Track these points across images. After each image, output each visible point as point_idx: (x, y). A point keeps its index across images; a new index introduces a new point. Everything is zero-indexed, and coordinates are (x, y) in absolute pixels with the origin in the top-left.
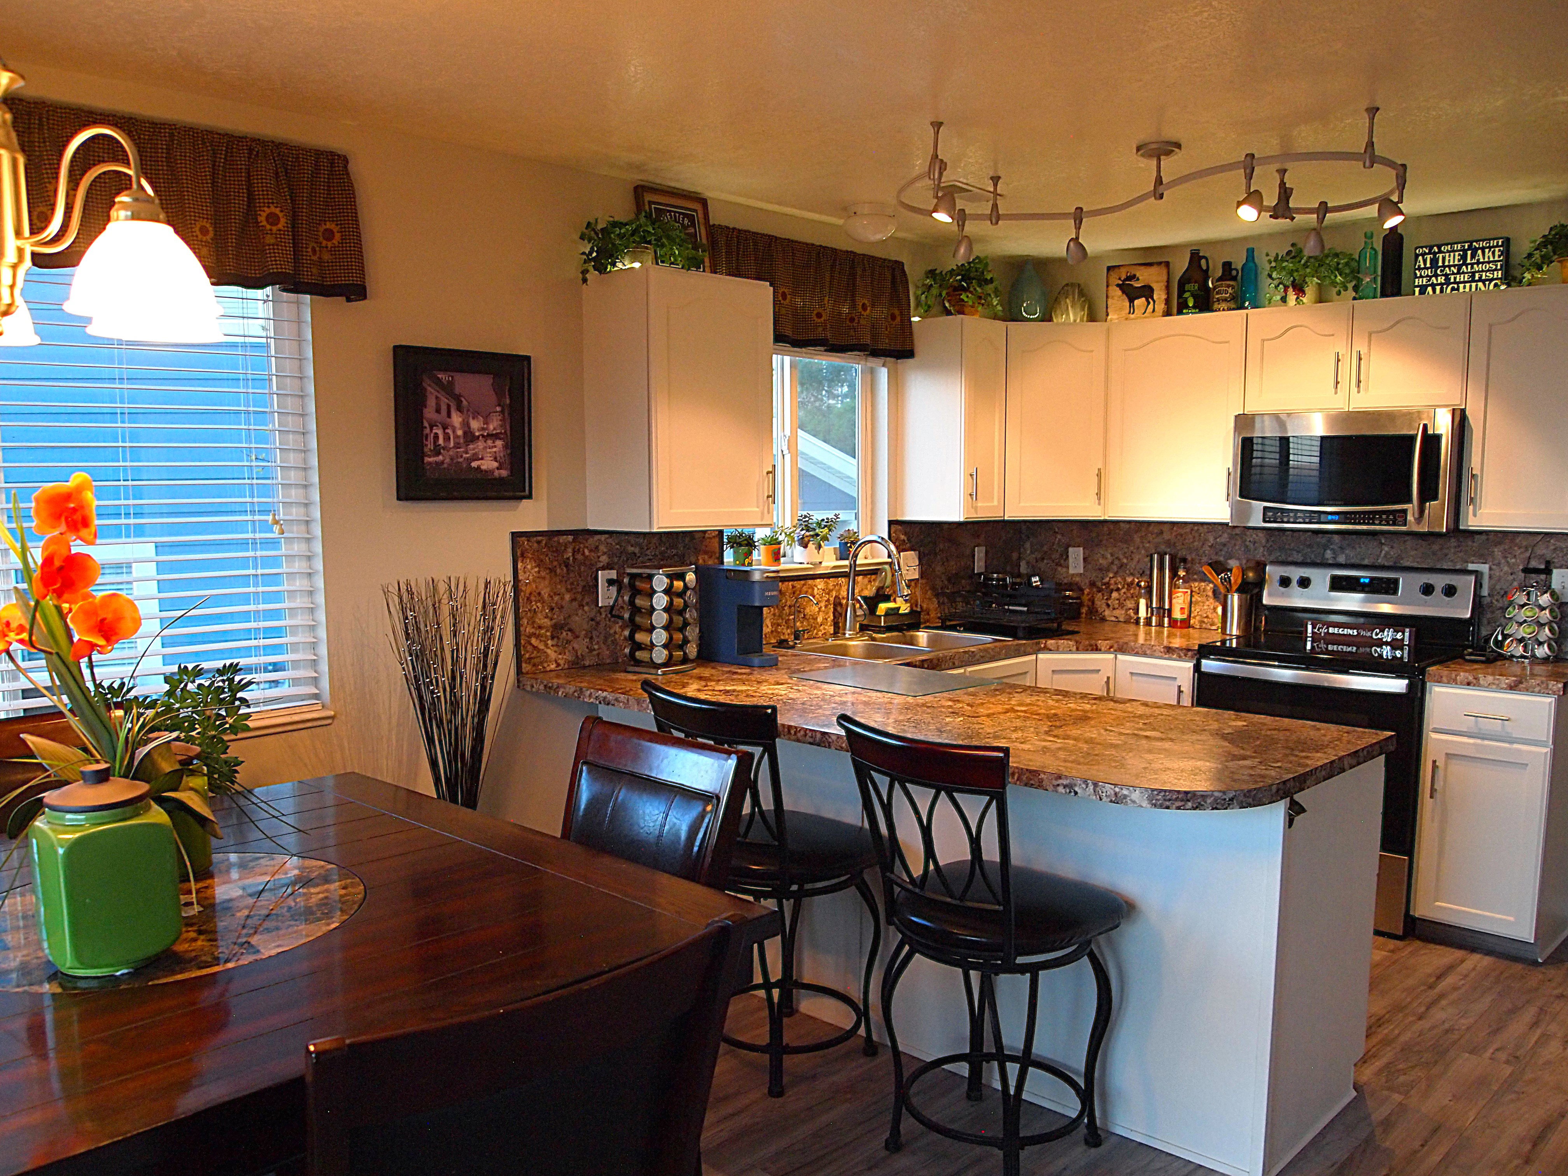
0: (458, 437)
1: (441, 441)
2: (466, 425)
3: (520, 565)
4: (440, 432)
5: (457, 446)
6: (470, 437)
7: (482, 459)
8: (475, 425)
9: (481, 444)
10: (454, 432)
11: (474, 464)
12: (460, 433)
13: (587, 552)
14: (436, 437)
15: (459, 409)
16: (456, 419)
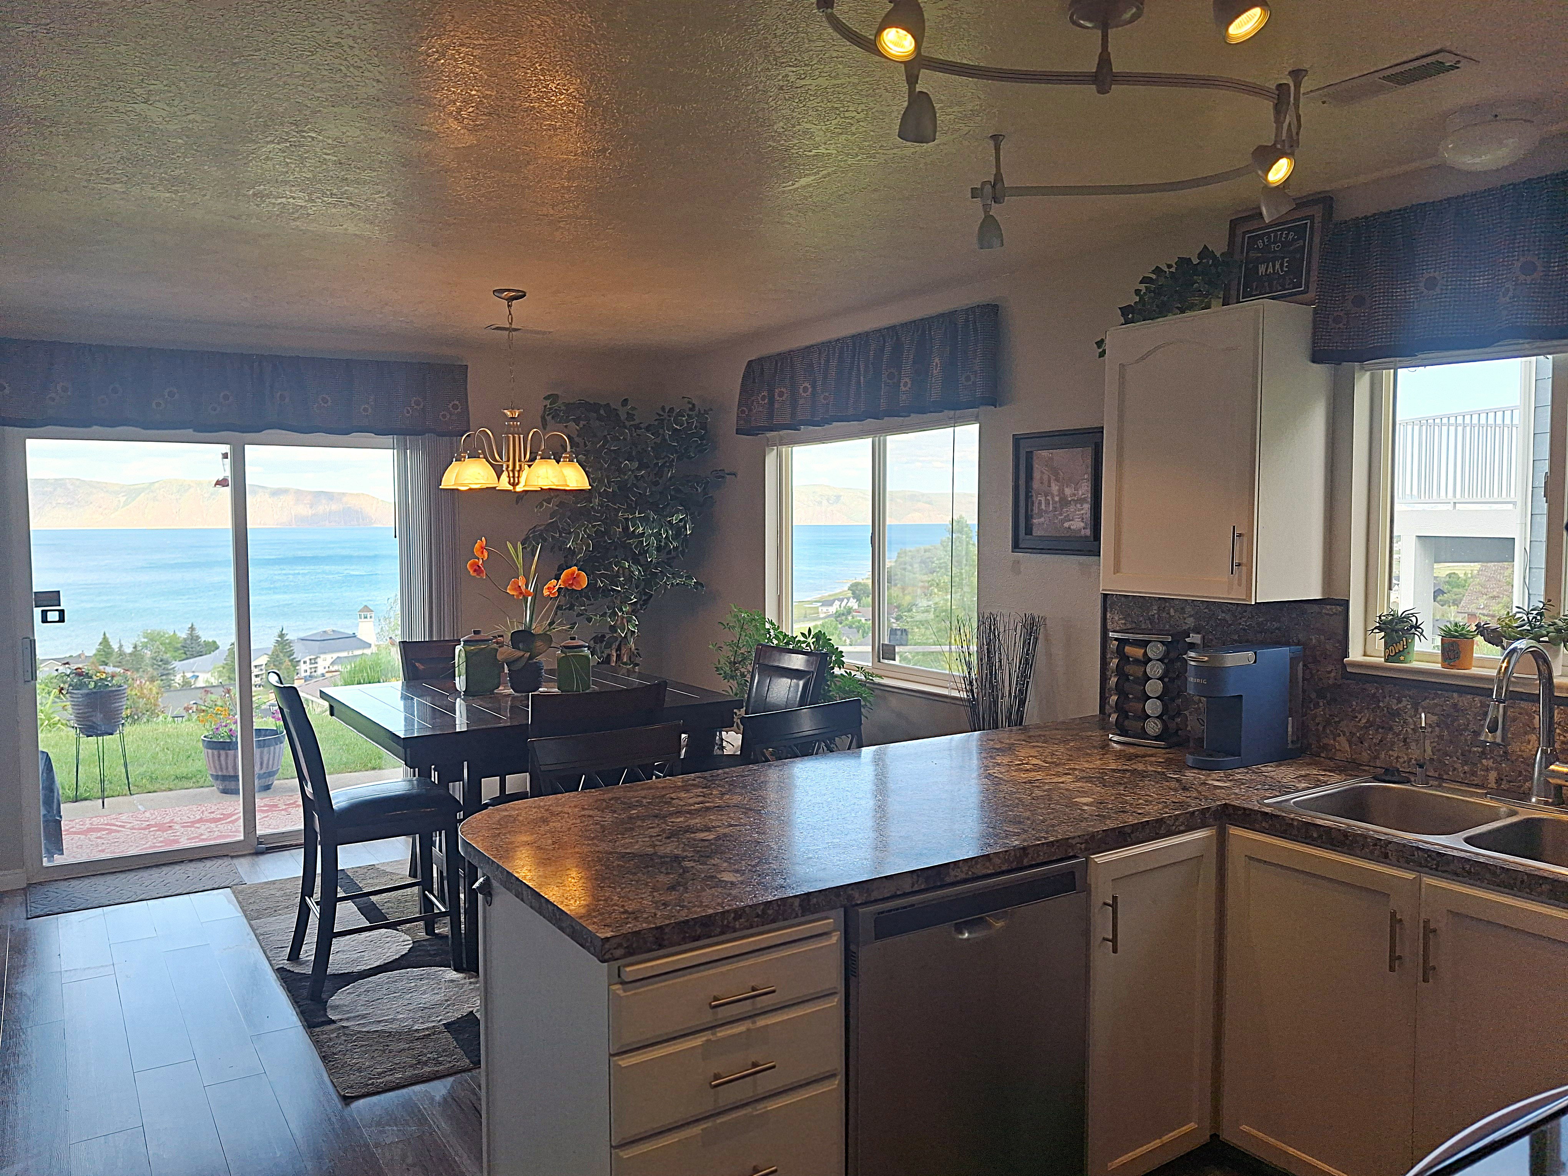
0: (1056, 502)
1: (1043, 507)
2: (1061, 491)
3: (1108, 615)
4: (1043, 499)
5: (1055, 510)
6: (1064, 502)
7: (1072, 520)
8: (1068, 491)
9: (1072, 508)
10: (1053, 499)
11: (1066, 525)
12: (1057, 499)
13: (1172, 611)
14: (1040, 503)
15: (1057, 480)
16: (1055, 488)
